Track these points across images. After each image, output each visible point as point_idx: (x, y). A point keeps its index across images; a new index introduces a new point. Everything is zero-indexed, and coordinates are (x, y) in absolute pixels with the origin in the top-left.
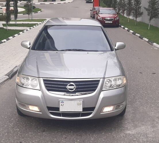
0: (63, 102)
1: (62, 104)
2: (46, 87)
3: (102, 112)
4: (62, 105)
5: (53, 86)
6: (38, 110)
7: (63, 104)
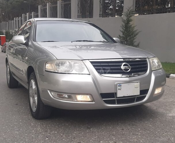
0: (121, 86)
1: (120, 87)
3: (154, 94)
4: (119, 89)
6: (90, 100)
7: (121, 87)
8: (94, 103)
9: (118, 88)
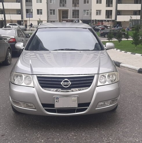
1: (57, 100)
2: (40, 83)
3: (97, 107)
7: (58, 100)
8: (36, 110)
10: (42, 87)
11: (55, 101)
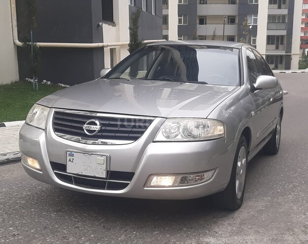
0: (72, 156)
1: (71, 158)
2: (54, 124)
3: (148, 185)
4: (70, 160)
5: (64, 123)
6: (39, 168)
7: (73, 158)
8: (41, 173)
9: (68, 158)
10: (56, 130)
11: (68, 160)
